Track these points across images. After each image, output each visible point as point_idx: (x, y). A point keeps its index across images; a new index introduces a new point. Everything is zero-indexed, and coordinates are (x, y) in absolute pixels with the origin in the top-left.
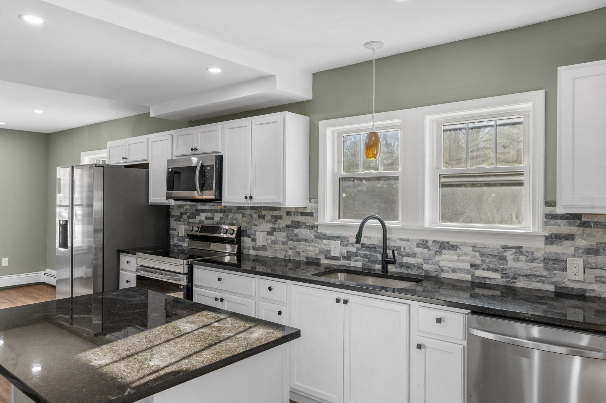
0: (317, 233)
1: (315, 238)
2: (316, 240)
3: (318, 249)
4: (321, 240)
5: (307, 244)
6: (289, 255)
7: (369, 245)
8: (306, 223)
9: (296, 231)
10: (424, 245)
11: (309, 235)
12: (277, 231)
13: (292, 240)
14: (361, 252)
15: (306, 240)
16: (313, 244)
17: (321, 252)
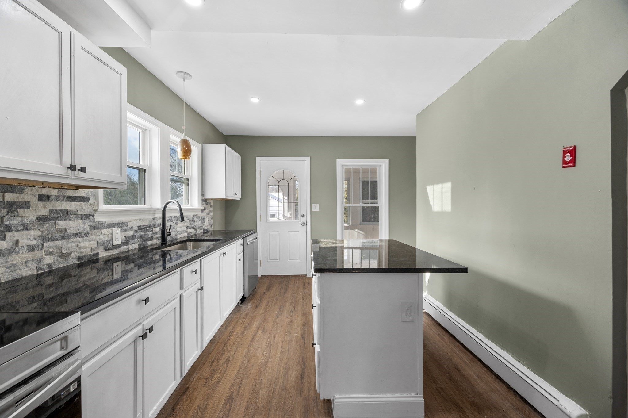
0: (95, 222)
1: (90, 229)
2: (94, 232)
3: (95, 243)
4: (99, 231)
5: (80, 239)
6: (48, 265)
7: (143, 226)
8: (79, 211)
9: (62, 224)
10: (171, 220)
11: (83, 227)
13: (52, 239)
14: (138, 234)
15: (77, 235)
16: (89, 237)
17: (98, 245)
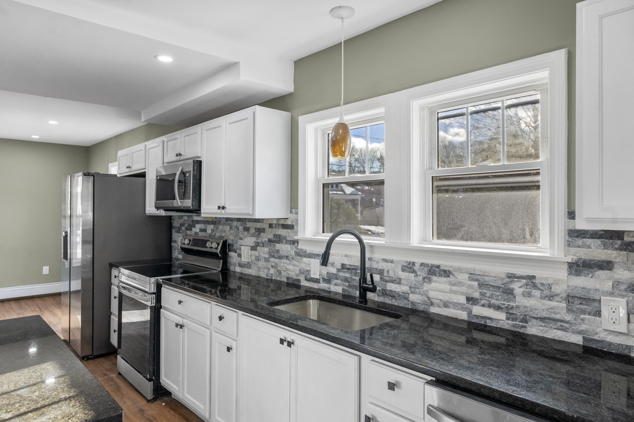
0: (298, 249)
1: (295, 255)
2: (297, 258)
3: (298, 268)
4: (301, 258)
5: (288, 261)
6: (271, 274)
7: (350, 265)
8: (287, 237)
9: (278, 246)
10: (411, 268)
11: (290, 251)
12: (261, 246)
13: (273, 257)
14: (341, 274)
15: (287, 257)
16: (294, 262)
17: (301, 272)
